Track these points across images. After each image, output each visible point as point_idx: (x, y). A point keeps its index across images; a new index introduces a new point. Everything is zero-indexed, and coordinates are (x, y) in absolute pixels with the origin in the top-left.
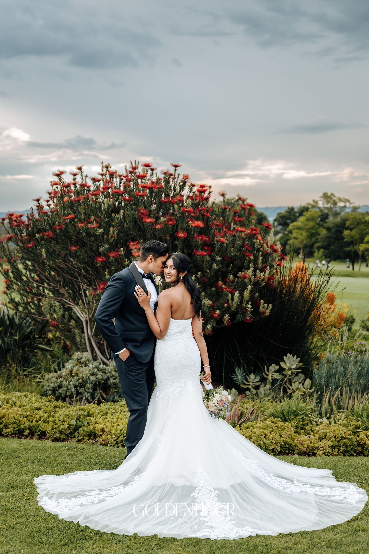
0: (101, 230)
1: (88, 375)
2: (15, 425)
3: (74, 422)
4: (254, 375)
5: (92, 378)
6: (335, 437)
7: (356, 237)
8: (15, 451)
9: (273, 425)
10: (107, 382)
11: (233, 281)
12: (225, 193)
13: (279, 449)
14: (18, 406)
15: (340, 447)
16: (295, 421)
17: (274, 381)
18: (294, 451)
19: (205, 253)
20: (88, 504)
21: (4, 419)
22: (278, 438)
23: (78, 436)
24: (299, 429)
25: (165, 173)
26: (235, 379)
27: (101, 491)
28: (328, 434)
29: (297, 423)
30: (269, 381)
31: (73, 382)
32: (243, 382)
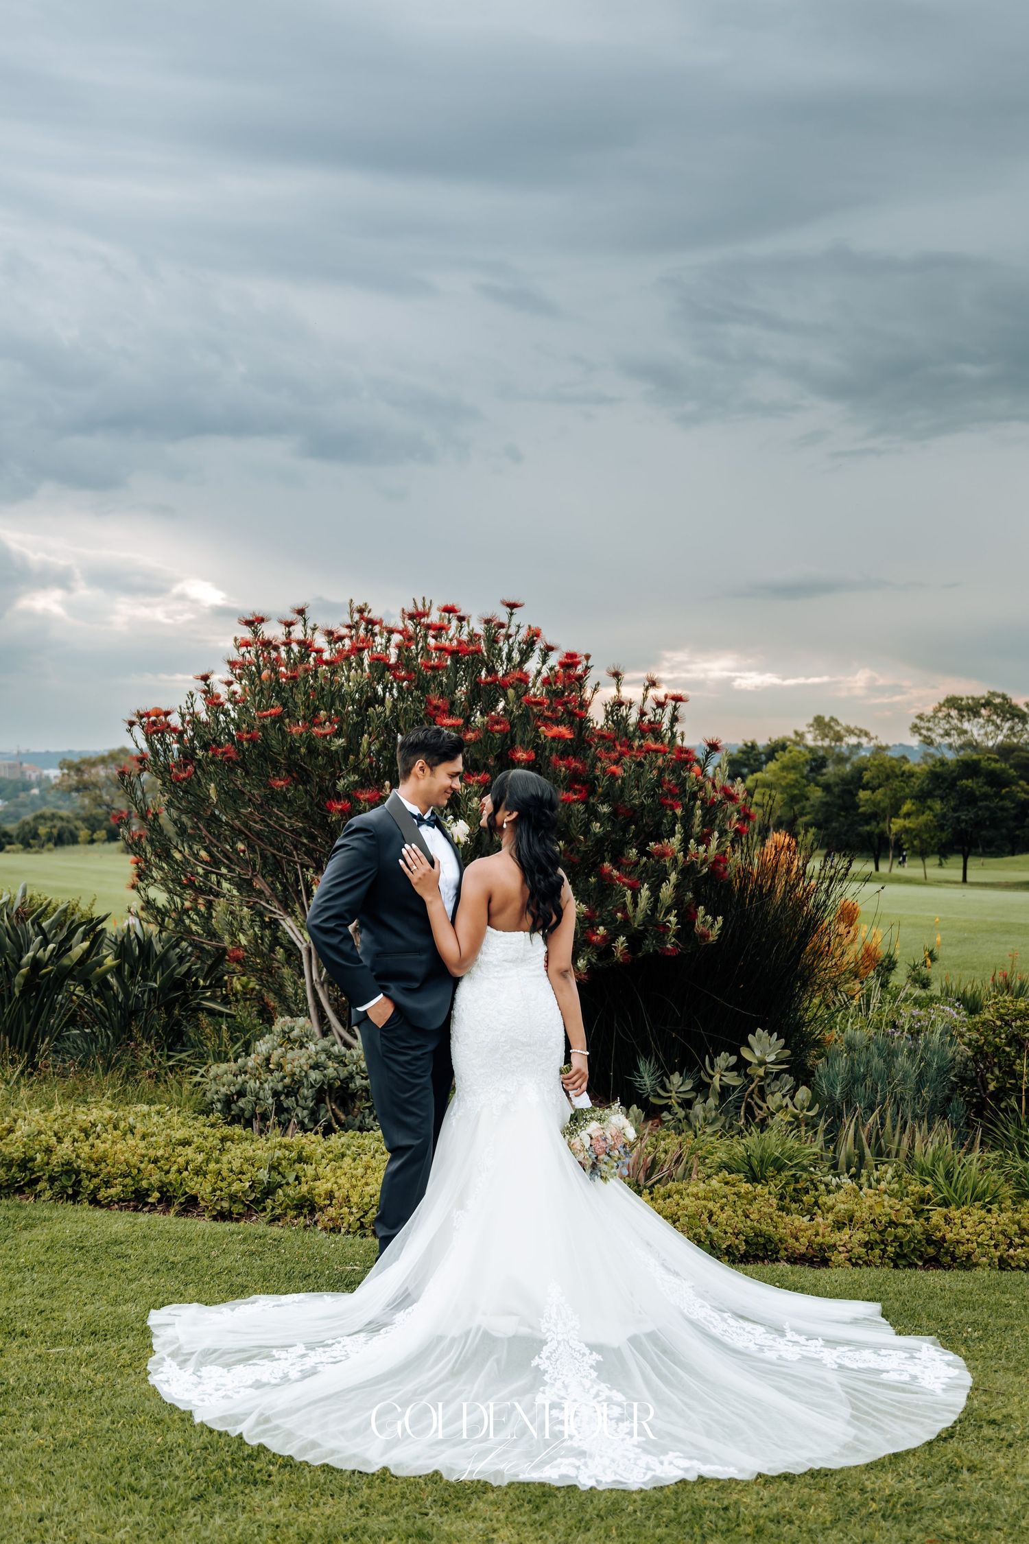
0: (341, 741)
1: (305, 1068)
2: (128, 1181)
3: (263, 1175)
4: (681, 1075)
5: (314, 1075)
6: (873, 1222)
7: (882, 805)
8: (117, 1242)
9: (727, 1189)
10: (347, 1084)
11: (637, 863)
12: (620, 671)
13: (743, 1247)
14: (138, 1137)
15: (886, 1245)
16: (778, 1182)
17: (725, 1090)
18: (777, 1253)
19: (575, 797)
20: (274, 1381)
21: (103, 1164)
22: (739, 1222)
23: (273, 1208)
24: (788, 1200)
25: (488, 622)
26: (637, 1084)
27: (311, 1347)
28: (857, 1214)
29: (783, 1187)
30: (714, 1089)
31: (271, 1084)
32: (655, 1091)
